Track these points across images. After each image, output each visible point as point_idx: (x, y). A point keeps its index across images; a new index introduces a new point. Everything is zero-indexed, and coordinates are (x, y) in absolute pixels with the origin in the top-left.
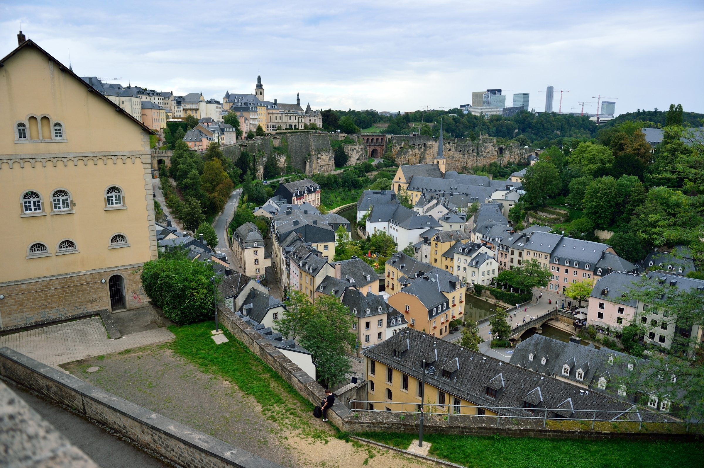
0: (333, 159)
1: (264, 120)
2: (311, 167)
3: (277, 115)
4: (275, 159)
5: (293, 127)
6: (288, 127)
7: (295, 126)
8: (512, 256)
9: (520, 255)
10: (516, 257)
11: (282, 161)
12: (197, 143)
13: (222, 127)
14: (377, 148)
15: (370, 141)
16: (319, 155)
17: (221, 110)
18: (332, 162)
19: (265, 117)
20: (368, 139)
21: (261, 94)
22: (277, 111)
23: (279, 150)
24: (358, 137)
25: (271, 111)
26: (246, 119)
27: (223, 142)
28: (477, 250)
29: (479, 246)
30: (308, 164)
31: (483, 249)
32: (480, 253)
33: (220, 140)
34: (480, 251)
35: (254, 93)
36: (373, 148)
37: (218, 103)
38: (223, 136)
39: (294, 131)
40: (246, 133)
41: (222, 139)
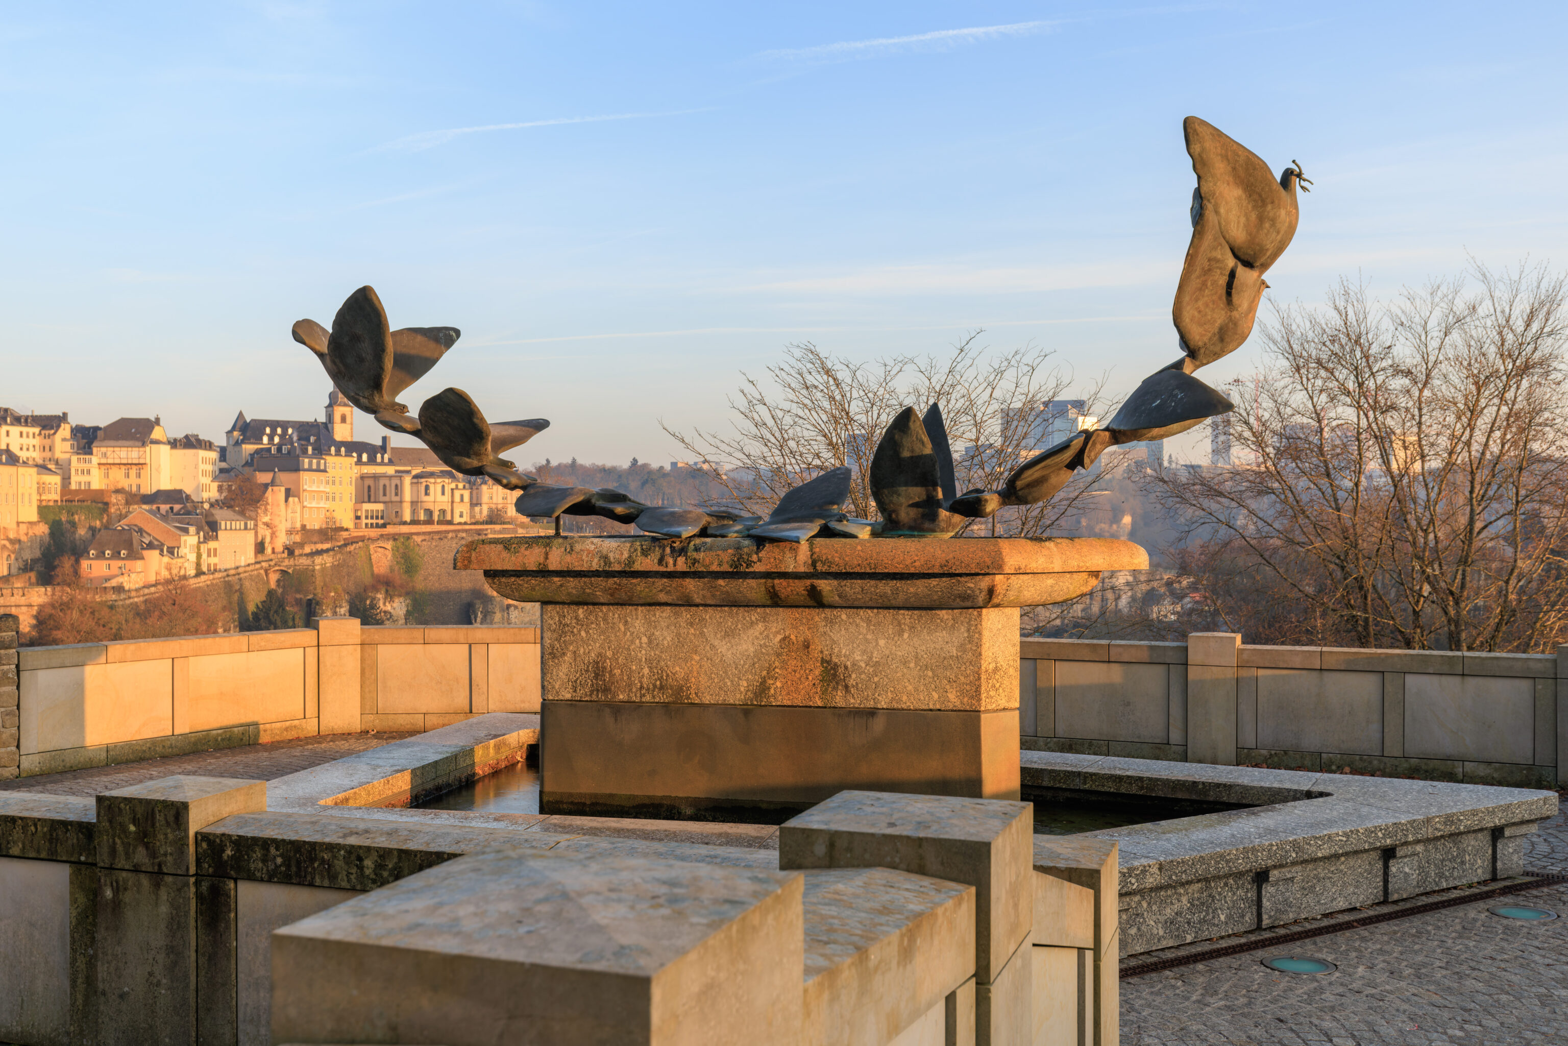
1: (346, 497)
3: (387, 482)
5: (436, 518)
6: (422, 517)
7: (443, 512)
11: (397, 615)
12: (129, 566)
13: (214, 516)
17: (215, 468)
19: (352, 489)
21: (343, 419)
22: (390, 470)
23: (389, 586)
25: (369, 470)
26: (292, 495)
27: (213, 560)
33: (204, 556)
35: (322, 419)
37: (208, 446)
38: (212, 544)
39: (436, 528)
40: (290, 532)
41: (212, 553)
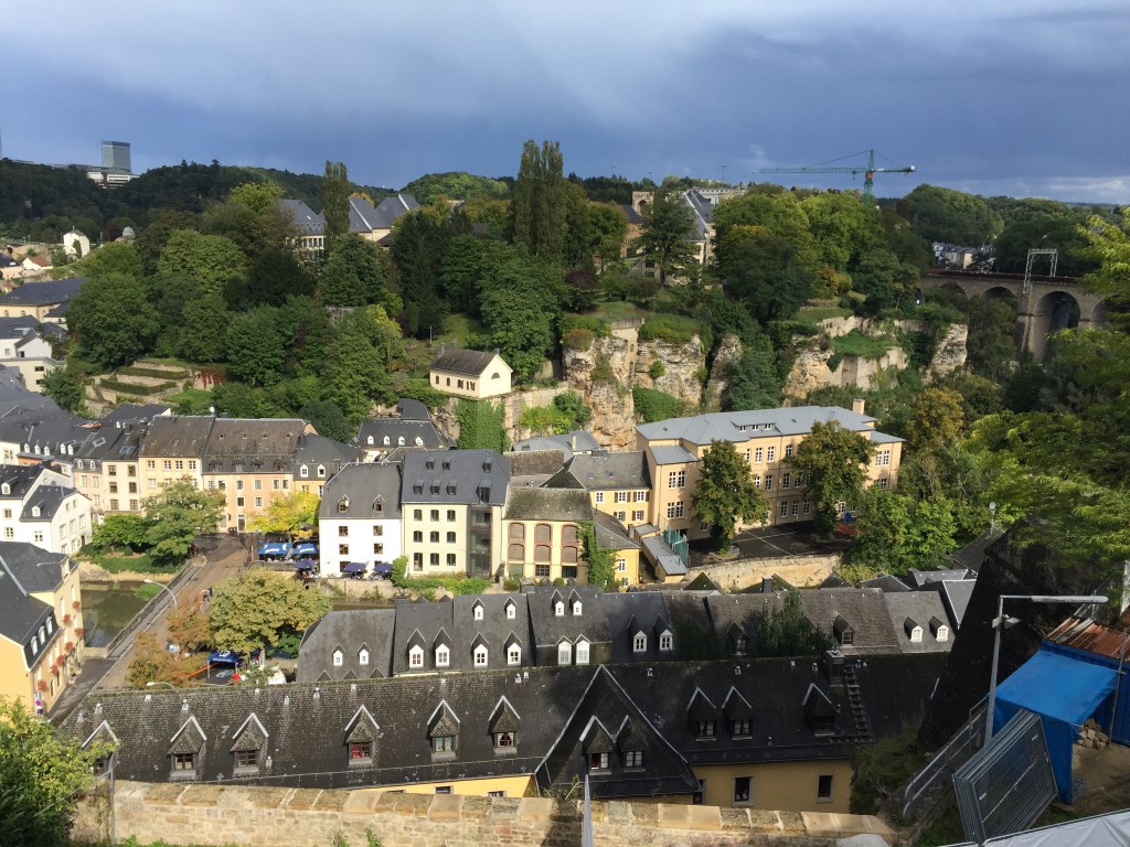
8: (113, 479)
9: (132, 471)
10: (123, 478)
28: (32, 482)
29: (36, 471)
31: (46, 477)
32: (40, 487)
34: (39, 481)
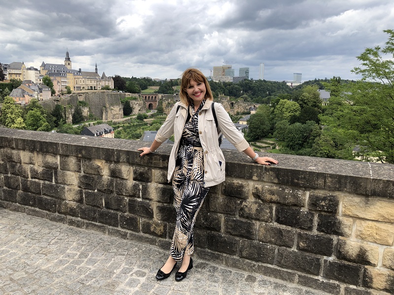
0: (122, 110)
1: (71, 83)
2: (107, 115)
3: (81, 79)
4: (80, 109)
5: (93, 88)
6: (90, 88)
7: (95, 87)
11: (85, 111)
12: (21, 99)
13: (40, 87)
14: (152, 103)
15: (147, 98)
16: (112, 108)
17: (38, 75)
18: (122, 112)
19: (73, 81)
20: (146, 97)
21: (69, 64)
22: (82, 77)
23: (84, 104)
24: (139, 96)
25: (77, 77)
26: (58, 82)
27: (41, 98)
30: (104, 114)
33: (39, 96)
35: (64, 64)
36: (150, 103)
37: (36, 70)
38: (41, 94)
39: (93, 91)
40: (59, 92)
41: (41, 96)
